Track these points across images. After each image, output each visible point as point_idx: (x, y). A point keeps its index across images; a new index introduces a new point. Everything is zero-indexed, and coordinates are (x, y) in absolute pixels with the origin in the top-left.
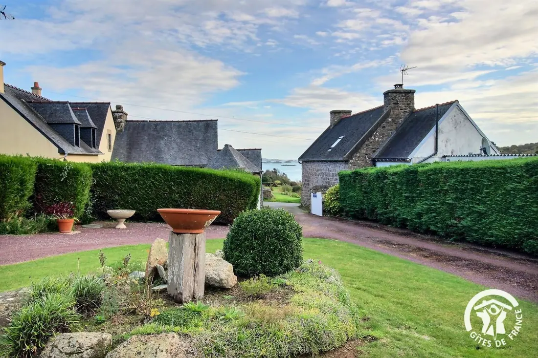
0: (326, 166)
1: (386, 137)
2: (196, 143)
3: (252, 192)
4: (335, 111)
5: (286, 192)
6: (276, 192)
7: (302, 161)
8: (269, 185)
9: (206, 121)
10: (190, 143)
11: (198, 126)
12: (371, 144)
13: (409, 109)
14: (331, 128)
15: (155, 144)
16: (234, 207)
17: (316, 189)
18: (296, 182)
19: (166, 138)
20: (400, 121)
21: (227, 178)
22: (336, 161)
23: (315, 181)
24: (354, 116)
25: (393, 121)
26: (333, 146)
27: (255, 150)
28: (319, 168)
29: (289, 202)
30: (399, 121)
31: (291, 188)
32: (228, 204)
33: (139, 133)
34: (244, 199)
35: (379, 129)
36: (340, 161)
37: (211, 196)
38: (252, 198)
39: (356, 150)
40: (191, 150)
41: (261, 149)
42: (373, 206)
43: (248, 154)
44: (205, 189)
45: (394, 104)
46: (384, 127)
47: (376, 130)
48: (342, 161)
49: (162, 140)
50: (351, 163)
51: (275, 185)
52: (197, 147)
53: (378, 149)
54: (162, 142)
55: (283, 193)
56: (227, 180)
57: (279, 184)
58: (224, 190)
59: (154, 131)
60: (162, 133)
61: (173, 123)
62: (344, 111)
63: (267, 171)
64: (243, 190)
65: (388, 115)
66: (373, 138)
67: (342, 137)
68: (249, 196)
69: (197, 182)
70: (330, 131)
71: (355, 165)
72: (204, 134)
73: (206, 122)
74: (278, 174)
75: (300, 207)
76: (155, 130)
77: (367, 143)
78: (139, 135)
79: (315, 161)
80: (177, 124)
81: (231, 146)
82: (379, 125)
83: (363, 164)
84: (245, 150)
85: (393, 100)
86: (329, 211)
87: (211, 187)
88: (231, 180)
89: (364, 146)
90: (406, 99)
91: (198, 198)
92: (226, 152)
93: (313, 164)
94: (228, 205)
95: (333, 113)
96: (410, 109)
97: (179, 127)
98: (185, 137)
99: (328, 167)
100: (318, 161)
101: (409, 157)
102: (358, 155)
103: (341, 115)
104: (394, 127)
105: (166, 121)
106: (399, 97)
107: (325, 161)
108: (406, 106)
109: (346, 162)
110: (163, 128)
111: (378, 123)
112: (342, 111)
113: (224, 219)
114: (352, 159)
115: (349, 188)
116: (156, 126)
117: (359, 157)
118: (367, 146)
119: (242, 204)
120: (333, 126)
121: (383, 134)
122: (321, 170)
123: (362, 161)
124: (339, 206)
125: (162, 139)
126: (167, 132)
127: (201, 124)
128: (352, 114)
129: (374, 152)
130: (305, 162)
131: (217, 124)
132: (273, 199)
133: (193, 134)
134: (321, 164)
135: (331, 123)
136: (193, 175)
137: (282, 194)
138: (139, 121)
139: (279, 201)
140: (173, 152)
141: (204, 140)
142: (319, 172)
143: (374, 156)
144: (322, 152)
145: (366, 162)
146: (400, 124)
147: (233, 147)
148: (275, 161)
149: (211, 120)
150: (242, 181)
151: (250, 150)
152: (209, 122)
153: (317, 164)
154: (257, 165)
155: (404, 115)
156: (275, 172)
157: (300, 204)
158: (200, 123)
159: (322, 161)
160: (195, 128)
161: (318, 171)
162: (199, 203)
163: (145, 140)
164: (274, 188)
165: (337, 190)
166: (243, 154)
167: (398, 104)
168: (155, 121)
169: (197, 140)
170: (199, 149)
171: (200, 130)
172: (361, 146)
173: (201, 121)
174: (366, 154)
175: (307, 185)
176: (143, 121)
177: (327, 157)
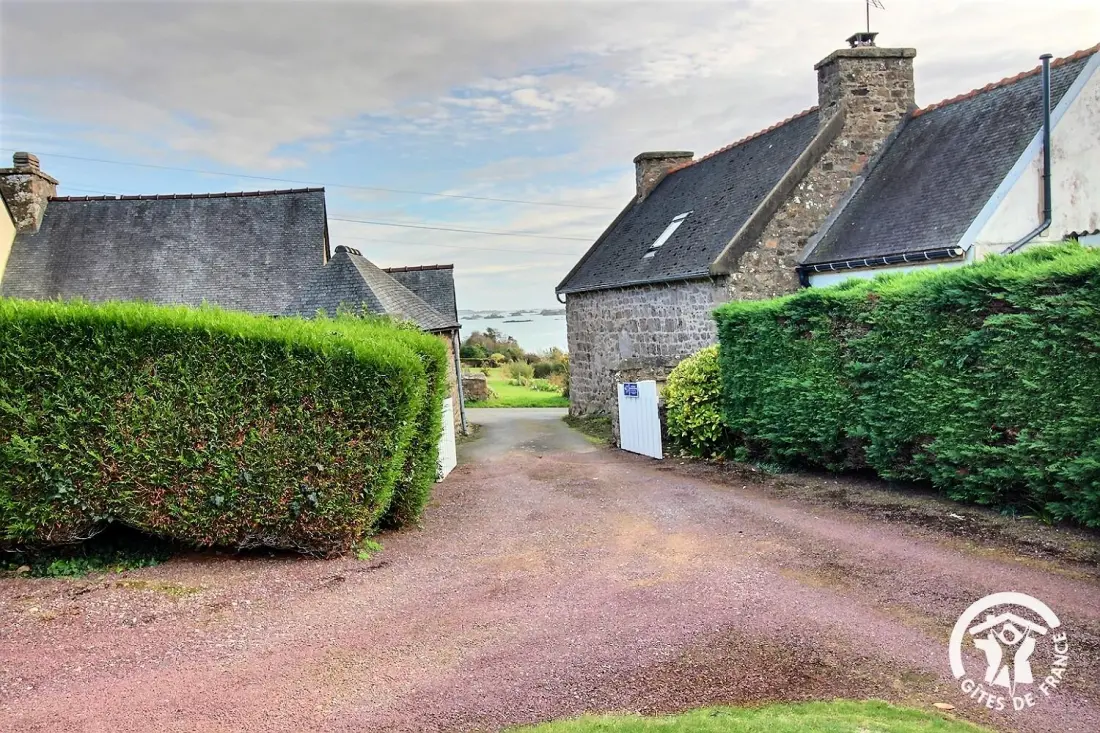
0: (644, 300)
1: (837, 197)
2: (262, 256)
3: (404, 399)
4: (648, 154)
5: (522, 378)
6: (497, 381)
7: (569, 295)
8: (479, 364)
9: (290, 192)
10: (243, 254)
11: (269, 207)
12: (791, 222)
13: (898, 109)
14: (641, 200)
15: (135, 261)
16: (326, 476)
17: (632, 371)
18: (537, 354)
19: (171, 243)
20: (876, 145)
21: (283, 344)
22: (680, 282)
23: (608, 347)
24: (705, 161)
25: (855, 145)
26: (659, 242)
27: (436, 268)
28: (621, 308)
29: (534, 406)
30: (870, 147)
31: (530, 368)
32: (298, 464)
33: (88, 231)
34: (374, 438)
35: (815, 172)
36: (692, 280)
37: (208, 433)
38: (409, 428)
39: (749, 241)
40: (245, 275)
41: (451, 267)
42: (909, 428)
43: (415, 280)
44: (179, 402)
45: (854, 92)
46: (828, 167)
47: (805, 175)
48: (702, 279)
49: (159, 249)
50: (735, 283)
51: (493, 365)
52: (263, 264)
53: (813, 234)
54: (159, 257)
55: (515, 381)
56: (282, 356)
57: (502, 361)
58: (272, 402)
59: (135, 225)
60: (157, 231)
61: (192, 202)
62: (674, 153)
63: (475, 335)
64: (366, 396)
65: (837, 128)
66: (797, 199)
67: (685, 215)
68: (391, 424)
69: (136, 372)
70: (637, 209)
71: (747, 289)
72: (286, 228)
73: (291, 196)
74: (498, 339)
75: (571, 421)
76: (138, 221)
77: (780, 216)
78: (87, 237)
79: (606, 290)
80: (206, 203)
81: (357, 253)
82: (812, 160)
83: (771, 283)
84: (405, 270)
85: (853, 80)
86: (686, 442)
87: (205, 388)
88: (303, 352)
89: (772, 226)
90: (889, 77)
91: (143, 447)
92: (341, 270)
93: (600, 297)
94: (296, 470)
95: (644, 160)
96: (902, 107)
97: (212, 210)
98: (229, 239)
99: (652, 302)
100: (618, 289)
101: (964, 243)
102: (755, 255)
103: (666, 164)
104: (859, 165)
105: (171, 197)
106: (870, 72)
107: (640, 286)
108: (892, 98)
109: (719, 279)
110: (162, 217)
111: (810, 154)
112: (668, 153)
113: (283, 532)
114: (736, 268)
115: (773, 360)
116: (141, 210)
117: (758, 263)
118: (780, 226)
119: (364, 458)
120: (644, 197)
121: (827, 187)
122: (628, 313)
123: (766, 276)
124: (721, 424)
125: (159, 245)
126: (175, 226)
127: (275, 201)
128: (696, 158)
129: (802, 243)
130: (577, 295)
131: (323, 200)
132: (491, 400)
133: (251, 231)
134: (625, 295)
135: (638, 189)
136: (109, 340)
137: (511, 383)
138: (90, 199)
139: (507, 405)
140: (190, 284)
141: (285, 244)
142: (623, 320)
143: (803, 257)
144: (626, 263)
145: (781, 276)
146: (874, 154)
147: (364, 256)
148: (490, 315)
149: (306, 191)
150: (357, 355)
151: (421, 269)
152: (298, 196)
153: (613, 297)
154: (444, 310)
155: (885, 129)
156: (491, 334)
157: (565, 412)
158: (273, 197)
159: (631, 287)
160: (258, 214)
161: (618, 316)
162: (153, 468)
163: (105, 252)
164: (491, 371)
165: (708, 369)
166: (402, 281)
167: (865, 92)
168: (137, 198)
169: (265, 245)
170: (270, 270)
171: (272, 219)
172: (764, 228)
173: (274, 193)
174: (780, 253)
175: (584, 359)
176: (102, 199)
177: (648, 272)
